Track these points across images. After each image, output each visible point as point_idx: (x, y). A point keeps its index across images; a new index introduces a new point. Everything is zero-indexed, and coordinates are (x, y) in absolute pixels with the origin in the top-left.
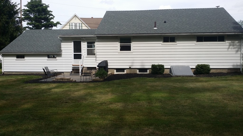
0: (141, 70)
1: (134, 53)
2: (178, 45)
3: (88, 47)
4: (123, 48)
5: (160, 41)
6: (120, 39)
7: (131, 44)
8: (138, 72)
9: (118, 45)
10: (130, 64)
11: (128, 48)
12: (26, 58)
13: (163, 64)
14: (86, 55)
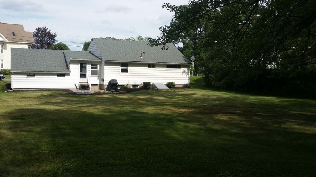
0: (134, 86)
1: (130, 74)
2: (157, 69)
3: (92, 68)
4: (123, 71)
5: (147, 67)
6: (121, 64)
7: (128, 68)
8: (132, 87)
9: (119, 68)
10: (127, 82)
11: (126, 71)
12: (36, 76)
13: (149, 82)
14: (91, 75)
